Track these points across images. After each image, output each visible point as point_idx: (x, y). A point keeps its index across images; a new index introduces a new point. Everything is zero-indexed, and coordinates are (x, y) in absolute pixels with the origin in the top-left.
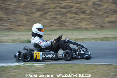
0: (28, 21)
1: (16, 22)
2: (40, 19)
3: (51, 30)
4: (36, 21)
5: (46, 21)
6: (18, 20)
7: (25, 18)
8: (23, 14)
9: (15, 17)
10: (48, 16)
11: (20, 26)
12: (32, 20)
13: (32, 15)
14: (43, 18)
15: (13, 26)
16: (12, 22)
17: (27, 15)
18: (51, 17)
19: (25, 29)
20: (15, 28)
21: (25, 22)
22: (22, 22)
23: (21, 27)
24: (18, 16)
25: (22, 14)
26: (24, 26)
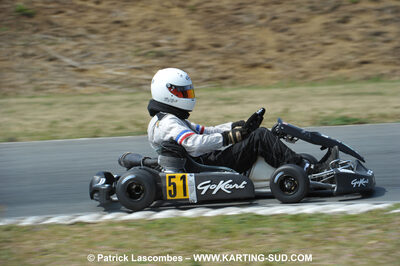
0: (281, 51)
1: (242, 53)
2: (326, 39)
3: (368, 79)
4: (312, 50)
5: (348, 46)
6: (250, 47)
7: (271, 39)
8: (266, 25)
9: (235, 38)
10: (353, 28)
11: (254, 66)
12: (298, 45)
13: (294, 27)
14: (336, 37)
15: (231, 69)
16: (227, 56)
17: (276, 29)
18: (362, 33)
19: (274, 77)
20: (238, 75)
21: (272, 53)
22: (261, 53)
23: (260, 70)
24: (246, 32)
25: (260, 26)
26: (269, 67)
